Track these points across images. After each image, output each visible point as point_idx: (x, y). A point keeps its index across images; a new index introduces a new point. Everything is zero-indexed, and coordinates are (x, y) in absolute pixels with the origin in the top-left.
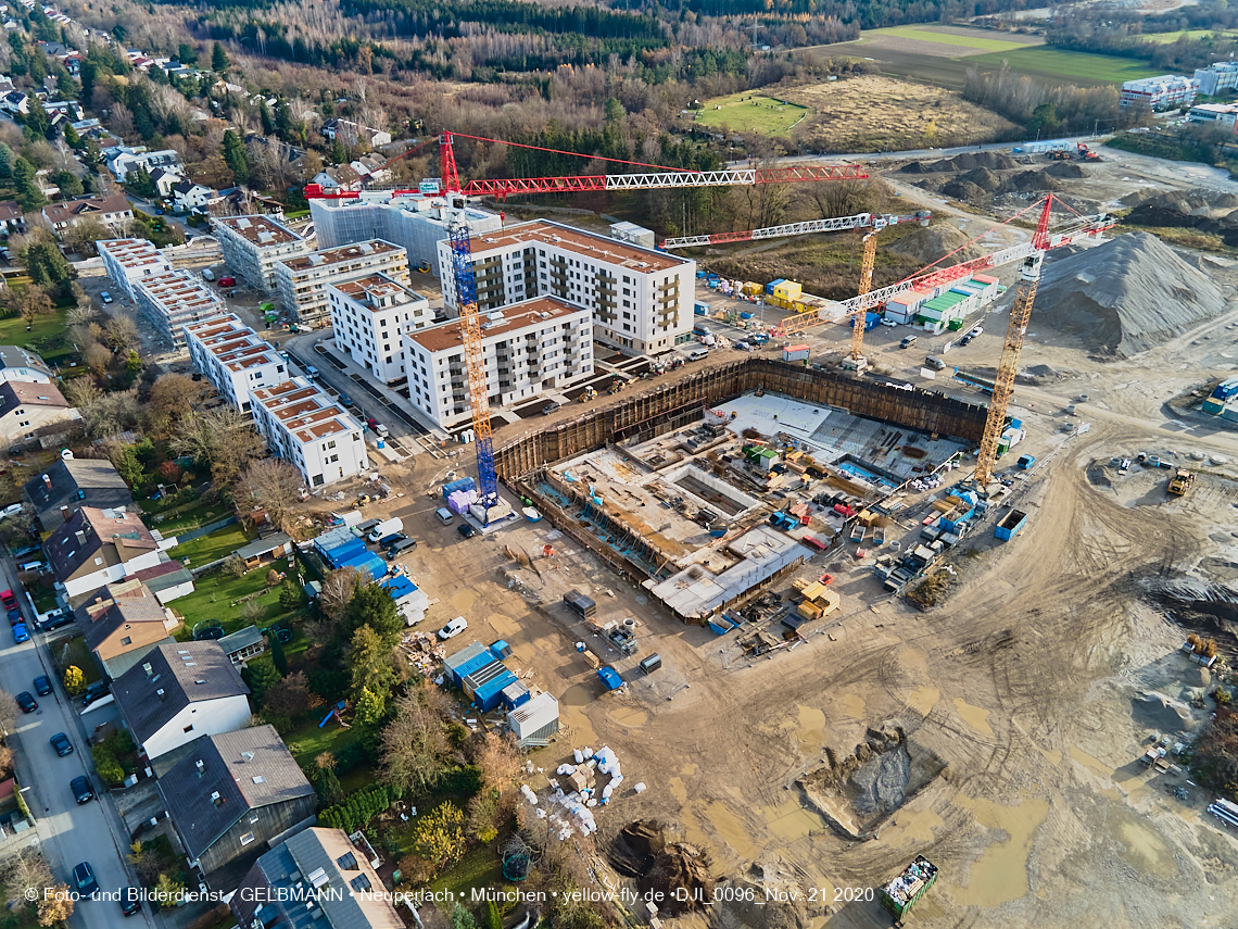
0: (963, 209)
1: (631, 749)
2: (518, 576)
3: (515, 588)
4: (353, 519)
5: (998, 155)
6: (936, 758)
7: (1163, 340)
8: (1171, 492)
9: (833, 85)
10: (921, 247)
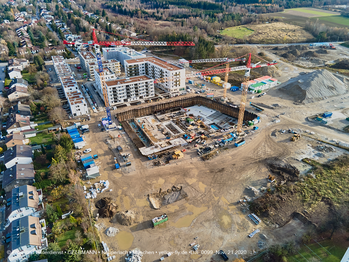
0: (283, 61)
1: (114, 182)
2: (109, 141)
3: (108, 144)
4: (78, 124)
5: (303, 46)
6: (186, 194)
7: (319, 100)
8: (292, 140)
9: (267, 24)
10: (262, 70)
